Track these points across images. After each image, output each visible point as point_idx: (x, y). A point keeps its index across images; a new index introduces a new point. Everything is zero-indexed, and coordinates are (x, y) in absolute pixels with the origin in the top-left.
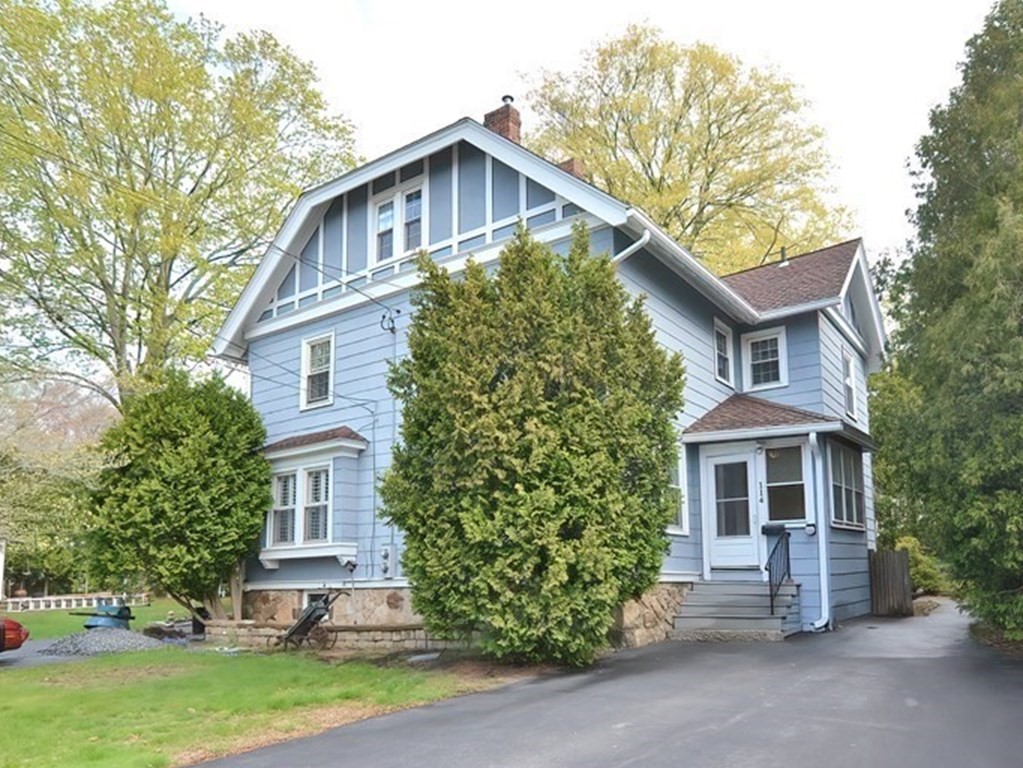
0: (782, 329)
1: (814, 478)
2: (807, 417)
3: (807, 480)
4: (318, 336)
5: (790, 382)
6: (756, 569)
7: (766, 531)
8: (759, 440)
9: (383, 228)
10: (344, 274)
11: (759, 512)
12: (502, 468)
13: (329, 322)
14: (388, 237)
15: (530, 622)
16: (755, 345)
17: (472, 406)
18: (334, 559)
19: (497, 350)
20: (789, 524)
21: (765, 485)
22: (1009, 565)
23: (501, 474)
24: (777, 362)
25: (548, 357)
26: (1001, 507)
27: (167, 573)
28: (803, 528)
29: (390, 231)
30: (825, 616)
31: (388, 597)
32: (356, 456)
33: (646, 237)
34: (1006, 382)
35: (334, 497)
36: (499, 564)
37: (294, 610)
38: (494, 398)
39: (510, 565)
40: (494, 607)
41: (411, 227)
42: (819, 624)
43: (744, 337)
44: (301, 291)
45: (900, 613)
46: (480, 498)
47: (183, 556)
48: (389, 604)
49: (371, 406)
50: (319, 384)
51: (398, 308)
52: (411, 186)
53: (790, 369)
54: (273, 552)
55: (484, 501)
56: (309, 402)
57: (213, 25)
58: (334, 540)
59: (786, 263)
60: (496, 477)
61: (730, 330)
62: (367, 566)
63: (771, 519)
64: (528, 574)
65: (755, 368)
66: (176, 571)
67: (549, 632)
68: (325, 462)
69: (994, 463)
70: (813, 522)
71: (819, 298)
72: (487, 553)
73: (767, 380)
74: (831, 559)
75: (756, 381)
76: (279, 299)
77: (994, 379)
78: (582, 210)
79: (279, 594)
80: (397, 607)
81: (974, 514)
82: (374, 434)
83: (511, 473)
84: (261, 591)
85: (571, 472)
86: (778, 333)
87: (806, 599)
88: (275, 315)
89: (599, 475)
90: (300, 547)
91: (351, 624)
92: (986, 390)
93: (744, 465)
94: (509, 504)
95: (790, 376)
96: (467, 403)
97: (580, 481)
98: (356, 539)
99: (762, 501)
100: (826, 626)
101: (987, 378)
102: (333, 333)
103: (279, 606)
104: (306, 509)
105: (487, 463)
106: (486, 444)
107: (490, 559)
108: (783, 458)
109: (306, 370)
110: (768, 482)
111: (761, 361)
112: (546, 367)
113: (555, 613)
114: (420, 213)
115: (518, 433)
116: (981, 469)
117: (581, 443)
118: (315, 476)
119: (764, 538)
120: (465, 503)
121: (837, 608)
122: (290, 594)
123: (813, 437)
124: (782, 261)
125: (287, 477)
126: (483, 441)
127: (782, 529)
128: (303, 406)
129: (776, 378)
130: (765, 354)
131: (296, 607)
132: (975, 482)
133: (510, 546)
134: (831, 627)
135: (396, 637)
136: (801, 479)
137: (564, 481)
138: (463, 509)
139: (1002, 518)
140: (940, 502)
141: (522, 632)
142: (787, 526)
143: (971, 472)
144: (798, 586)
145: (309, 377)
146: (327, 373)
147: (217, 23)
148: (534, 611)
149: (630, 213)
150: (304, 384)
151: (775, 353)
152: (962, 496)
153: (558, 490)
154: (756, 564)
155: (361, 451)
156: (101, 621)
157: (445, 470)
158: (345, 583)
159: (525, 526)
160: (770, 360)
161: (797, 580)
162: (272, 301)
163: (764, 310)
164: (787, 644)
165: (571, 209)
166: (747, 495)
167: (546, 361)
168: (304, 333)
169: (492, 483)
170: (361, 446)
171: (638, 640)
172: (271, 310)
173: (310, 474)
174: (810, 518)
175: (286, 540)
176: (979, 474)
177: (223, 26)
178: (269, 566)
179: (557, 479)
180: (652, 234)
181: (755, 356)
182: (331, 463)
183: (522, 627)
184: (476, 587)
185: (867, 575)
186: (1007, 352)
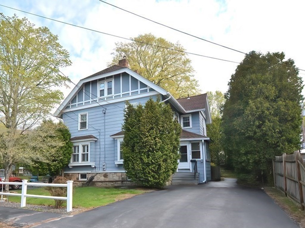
0: (191, 115)
1: (202, 149)
2: (201, 136)
3: (201, 150)
4: (83, 113)
5: (192, 127)
6: (189, 169)
7: (191, 161)
8: (190, 141)
9: (101, 89)
10: (91, 99)
11: (190, 157)
12: (151, 148)
13: (87, 110)
14: (103, 91)
15: (156, 179)
16: (184, 118)
17: (146, 135)
18: (90, 166)
19: (149, 124)
20: (197, 160)
21: (191, 151)
22: (250, 169)
23: (151, 149)
24: (189, 122)
25: (160, 126)
26: (249, 157)
27: (53, 169)
28: (200, 161)
29: (104, 90)
30: (205, 180)
31: (104, 175)
32: (94, 142)
33: (170, 97)
34: (250, 134)
35: (90, 151)
36: (150, 167)
37: (77, 178)
38: (150, 134)
39: (153, 167)
40: (149, 176)
41: (109, 90)
42: (204, 182)
43: (181, 116)
44: (78, 102)
45: (219, 180)
46: (146, 154)
47: (57, 165)
48: (104, 176)
49: (99, 130)
50: (83, 125)
51: (106, 108)
52: (109, 80)
53: (192, 124)
54: (72, 164)
55: (147, 154)
56: (81, 129)
57: (32, 24)
58: (90, 161)
59: (189, 98)
60: (150, 150)
61: (178, 114)
62: (98, 168)
63: (192, 158)
64: (156, 169)
65: (184, 123)
66: (55, 168)
67: (160, 181)
68: (88, 143)
69: (247, 149)
70: (202, 159)
71: (200, 108)
72: (148, 165)
73: (187, 126)
74: (206, 167)
75: (184, 126)
76: (72, 103)
77: (248, 133)
78: (155, 90)
79: (73, 174)
80: (106, 177)
81: (243, 159)
82: (100, 137)
83: (153, 148)
84: (67, 173)
85: (164, 149)
86: (190, 115)
87: (201, 176)
88: (70, 107)
89: (170, 150)
90: (80, 163)
91: (100, 180)
92: (246, 135)
93: (186, 146)
94: (152, 155)
95: (192, 125)
96: (144, 135)
97: (166, 151)
98: (95, 161)
99: (190, 154)
100: (205, 182)
101: (247, 133)
102: (87, 113)
103: (72, 177)
104: (82, 154)
105: (149, 147)
106: (149, 143)
107: (148, 166)
108: (195, 145)
109: (80, 121)
110: (192, 150)
111: (185, 122)
112: (159, 127)
113: (161, 177)
114: (111, 87)
115: (155, 141)
116: (244, 150)
117: (166, 143)
118: (84, 146)
119: (191, 163)
120: (143, 154)
121: (207, 178)
122: (76, 174)
123: (203, 141)
124: (188, 98)
125: (76, 146)
126: (148, 142)
127: (195, 160)
128: (79, 129)
129: (189, 126)
130: (186, 120)
131: (78, 177)
132: (243, 152)
133: (153, 163)
134: (206, 182)
135: (112, 183)
136: (199, 150)
137: (163, 150)
138: (142, 156)
139: (249, 160)
140: (235, 156)
141: (154, 181)
142: (196, 160)
143: (243, 151)
144: (199, 173)
145: (81, 123)
146: (86, 122)
147: (33, 24)
148: (157, 176)
149: (168, 93)
150: (79, 125)
151: (189, 120)
152: (240, 155)
153: (162, 152)
154: (189, 168)
155: (96, 141)
156: (34, 180)
157: (138, 148)
158: (92, 171)
159: (156, 160)
160: (187, 121)
161: (198, 172)
162: (70, 104)
163: (187, 110)
164: (199, 185)
165: (152, 90)
166: (187, 153)
167: (159, 126)
168: (79, 112)
169: (149, 151)
170: (96, 140)
171: (167, 184)
172: (69, 106)
173: (83, 146)
174: (202, 158)
175: (76, 161)
176: (244, 151)
177: (35, 25)
178: (71, 167)
179: (162, 150)
180: (171, 97)
181: (184, 121)
182: (89, 143)
183: (154, 180)
184: (146, 172)
185: (210, 172)
186: (250, 128)
